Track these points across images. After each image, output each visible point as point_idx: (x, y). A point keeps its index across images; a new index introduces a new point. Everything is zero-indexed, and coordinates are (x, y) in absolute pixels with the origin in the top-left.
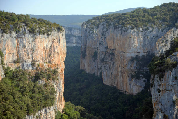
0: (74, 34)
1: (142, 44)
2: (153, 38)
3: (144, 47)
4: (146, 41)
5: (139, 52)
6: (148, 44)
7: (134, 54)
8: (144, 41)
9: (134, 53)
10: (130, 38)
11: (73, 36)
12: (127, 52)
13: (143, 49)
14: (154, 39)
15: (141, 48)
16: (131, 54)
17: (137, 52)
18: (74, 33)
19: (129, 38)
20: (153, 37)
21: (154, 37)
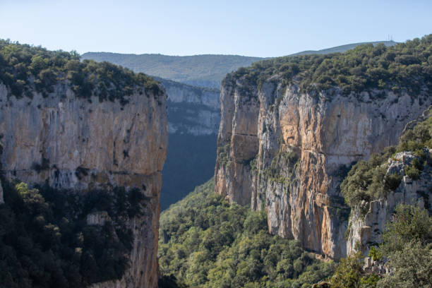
0: (208, 104)
1: (369, 133)
2: (396, 120)
3: (373, 141)
4: (379, 126)
5: (360, 155)
6: (384, 136)
7: (346, 158)
8: (374, 127)
9: (348, 156)
10: (339, 116)
11: (206, 108)
12: (331, 152)
13: (370, 146)
14: (398, 122)
15: (365, 144)
16: (340, 158)
17: (357, 153)
18: (208, 101)
19: (337, 118)
20: (398, 117)
21: (400, 118)
